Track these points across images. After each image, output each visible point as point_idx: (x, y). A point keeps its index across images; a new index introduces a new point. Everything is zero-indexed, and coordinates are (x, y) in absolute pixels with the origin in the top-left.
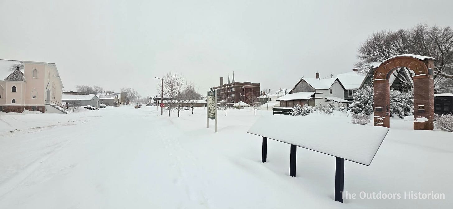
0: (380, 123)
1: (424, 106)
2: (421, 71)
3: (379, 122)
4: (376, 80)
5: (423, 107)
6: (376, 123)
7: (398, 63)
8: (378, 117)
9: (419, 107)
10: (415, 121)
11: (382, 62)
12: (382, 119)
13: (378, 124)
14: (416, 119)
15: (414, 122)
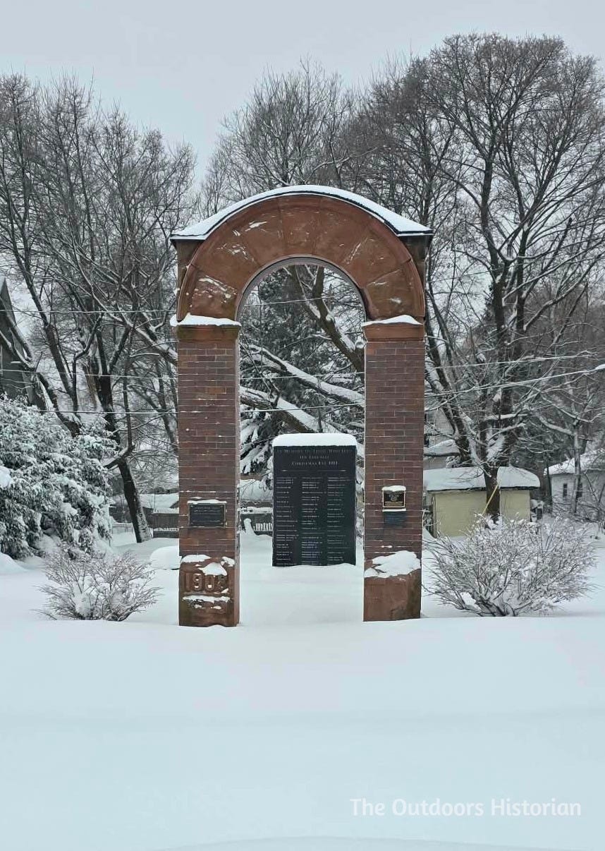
0: (211, 599)
1: (402, 488)
2: (399, 301)
3: (210, 593)
4: (191, 320)
5: (400, 496)
6: (193, 598)
7: (301, 230)
8: (202, 558)
9: (388, 496)
10: (371, 573)
11: (221, 214)
12: (225, 573)
13: (203, 603)
14: (375, 561)
15: (367, 580)
